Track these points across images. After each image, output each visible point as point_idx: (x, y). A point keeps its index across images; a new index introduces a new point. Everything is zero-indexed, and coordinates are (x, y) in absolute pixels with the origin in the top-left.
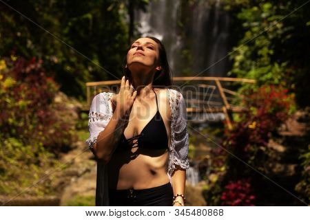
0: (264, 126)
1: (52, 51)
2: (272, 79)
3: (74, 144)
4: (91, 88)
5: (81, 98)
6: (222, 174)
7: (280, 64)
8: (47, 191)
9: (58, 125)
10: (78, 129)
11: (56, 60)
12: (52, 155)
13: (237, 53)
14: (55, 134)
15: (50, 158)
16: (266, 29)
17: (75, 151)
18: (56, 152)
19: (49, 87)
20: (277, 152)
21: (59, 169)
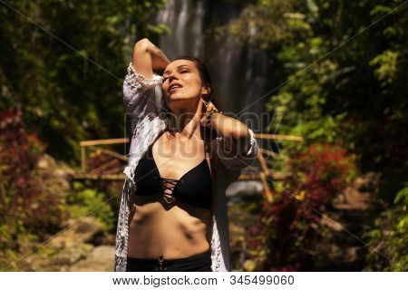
0: (316, 197)
1: (34, 100)
2: (324, 136)
3: (64, 223)
4: (87, 149)
5: (73, 163)
6: (262, 259)
7: (334, 116)
9: (43, 197)
10: (69, 203)
11: (40, 113)
12: (35, 237)
13: (278, 103)
14: (39, 209)
15: (32, 241)
16: (316, 71)
17: (66, 232)
18: (40, 233)
19: (31, 147)
20: (332, 230)
21: (45, 255)
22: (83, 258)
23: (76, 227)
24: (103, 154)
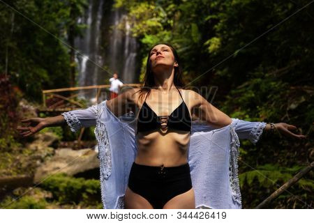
3: (36, 136)
8: (19, 171)
11: (17, 75)
15: (19, 147)
17: (37, 141)
18: (23, 142)
19: (16, 94)
21: (27, 155)
22: (48, 155)
23: (43, 138)
24: (54, 97)
